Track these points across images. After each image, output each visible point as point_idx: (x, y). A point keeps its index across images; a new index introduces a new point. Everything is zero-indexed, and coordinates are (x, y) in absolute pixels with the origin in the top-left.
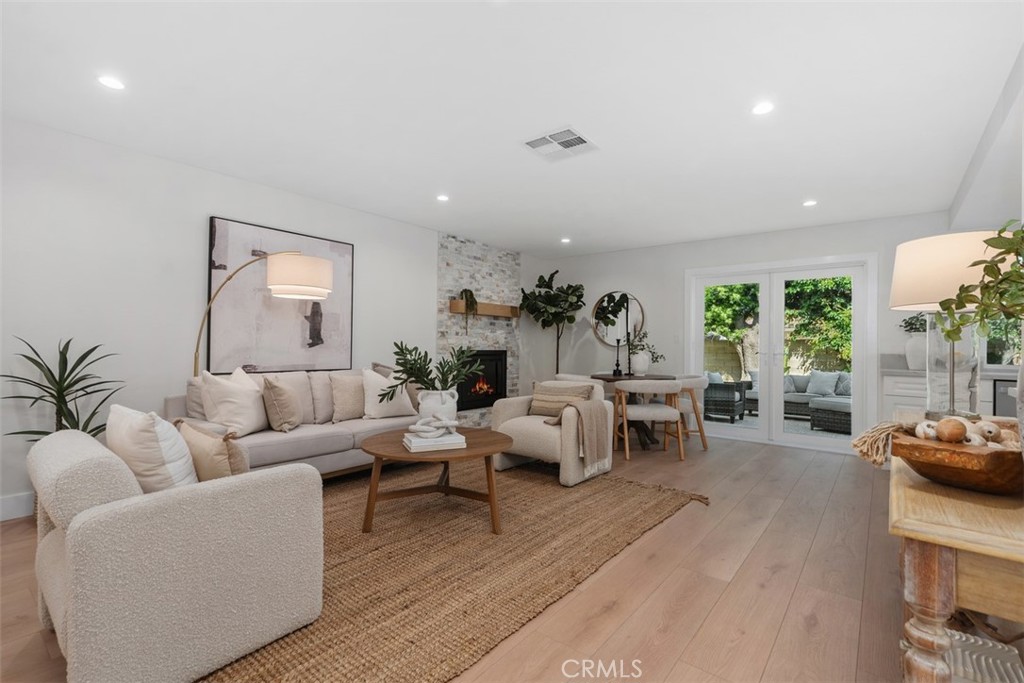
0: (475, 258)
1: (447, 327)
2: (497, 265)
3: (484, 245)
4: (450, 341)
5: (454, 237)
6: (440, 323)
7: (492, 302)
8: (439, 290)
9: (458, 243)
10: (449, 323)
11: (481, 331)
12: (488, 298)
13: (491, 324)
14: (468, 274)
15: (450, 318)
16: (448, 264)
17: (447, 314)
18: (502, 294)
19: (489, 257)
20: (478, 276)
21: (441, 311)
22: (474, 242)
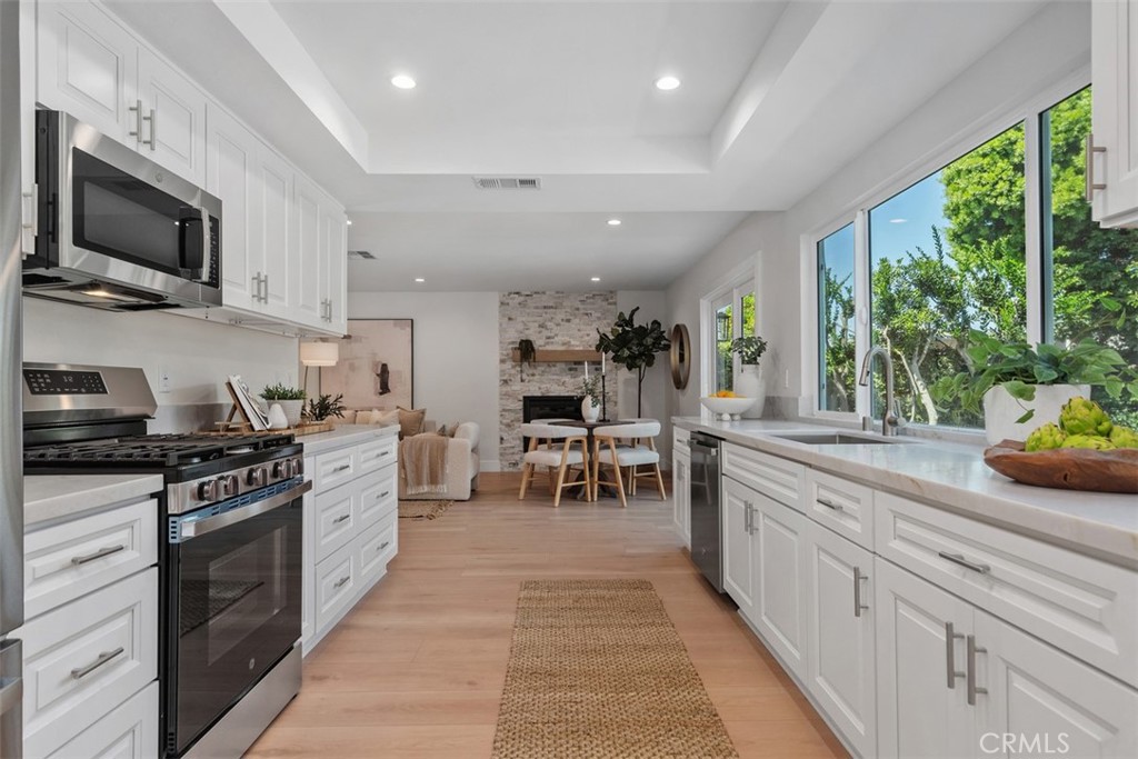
0: (545, 307)
1: (510, 375)
2: (578, 309)
3: (557, 292)
4: (514, 388)
5: (517, 293)
6: (503, 372)
7: (571, 348)
8: (501, 343)
9: (522, 299)
10: (513, 371)
11: (555, 377)
12: (564, 344)
13: (570, 369)
14: (537, 325)
15: (513, 367)
16: (510, 319)
17: (509, 365)
18: (587, 338)
19: (564, 304)
20: (549, 324)
21: (502, 361)
22: (544, 293)
